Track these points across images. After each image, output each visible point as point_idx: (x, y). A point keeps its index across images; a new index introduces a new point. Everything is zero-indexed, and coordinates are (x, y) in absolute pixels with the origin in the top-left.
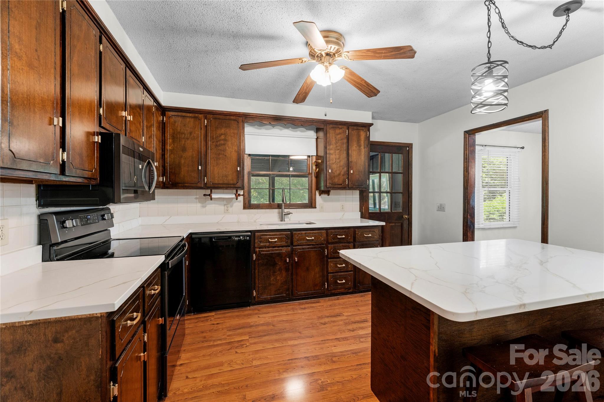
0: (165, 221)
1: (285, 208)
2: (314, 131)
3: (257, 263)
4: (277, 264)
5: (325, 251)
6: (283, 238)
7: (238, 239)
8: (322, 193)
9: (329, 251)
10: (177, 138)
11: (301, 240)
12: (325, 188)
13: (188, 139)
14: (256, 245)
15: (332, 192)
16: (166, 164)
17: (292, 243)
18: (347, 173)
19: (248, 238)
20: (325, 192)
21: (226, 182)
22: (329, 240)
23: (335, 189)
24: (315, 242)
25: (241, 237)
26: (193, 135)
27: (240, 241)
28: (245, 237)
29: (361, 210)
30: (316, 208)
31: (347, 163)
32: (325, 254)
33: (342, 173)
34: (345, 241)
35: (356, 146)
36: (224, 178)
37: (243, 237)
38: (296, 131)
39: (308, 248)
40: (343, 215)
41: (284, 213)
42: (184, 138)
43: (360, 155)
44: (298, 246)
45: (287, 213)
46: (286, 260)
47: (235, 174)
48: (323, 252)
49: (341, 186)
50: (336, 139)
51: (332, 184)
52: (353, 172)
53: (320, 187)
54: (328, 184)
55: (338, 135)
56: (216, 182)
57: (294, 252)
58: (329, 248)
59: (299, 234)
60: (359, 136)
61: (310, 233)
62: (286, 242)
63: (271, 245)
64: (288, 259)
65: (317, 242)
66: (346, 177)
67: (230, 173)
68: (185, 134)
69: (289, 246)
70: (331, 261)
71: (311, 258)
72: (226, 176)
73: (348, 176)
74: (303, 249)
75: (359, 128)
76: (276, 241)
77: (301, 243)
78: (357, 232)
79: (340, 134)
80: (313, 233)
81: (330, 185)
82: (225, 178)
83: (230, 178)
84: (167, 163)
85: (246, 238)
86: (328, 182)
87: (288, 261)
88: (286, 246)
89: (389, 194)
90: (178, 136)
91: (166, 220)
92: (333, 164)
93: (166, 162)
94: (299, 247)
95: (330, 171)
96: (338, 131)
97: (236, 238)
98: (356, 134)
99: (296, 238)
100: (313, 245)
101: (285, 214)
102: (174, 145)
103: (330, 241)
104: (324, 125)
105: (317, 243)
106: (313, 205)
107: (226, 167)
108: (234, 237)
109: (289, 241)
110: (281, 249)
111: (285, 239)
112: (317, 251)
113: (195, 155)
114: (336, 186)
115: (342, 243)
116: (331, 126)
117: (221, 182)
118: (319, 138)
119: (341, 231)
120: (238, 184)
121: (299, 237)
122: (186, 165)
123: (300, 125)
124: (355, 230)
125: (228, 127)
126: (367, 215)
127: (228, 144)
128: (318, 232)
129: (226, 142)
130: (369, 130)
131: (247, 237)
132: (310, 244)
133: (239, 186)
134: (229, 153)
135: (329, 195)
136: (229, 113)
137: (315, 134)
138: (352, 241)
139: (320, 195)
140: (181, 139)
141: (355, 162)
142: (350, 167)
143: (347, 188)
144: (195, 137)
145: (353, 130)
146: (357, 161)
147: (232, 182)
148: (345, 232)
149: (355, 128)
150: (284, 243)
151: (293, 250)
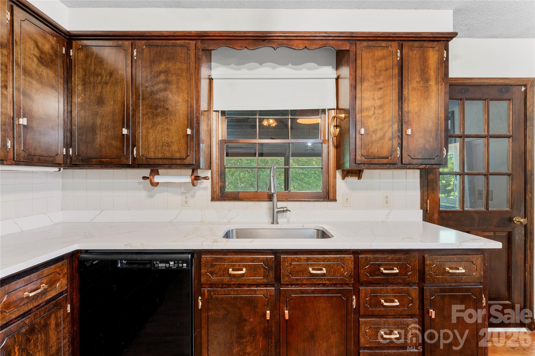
0: (95, 218)
1: (278, 201)
2: (333, 67)
3: (204, 315)
4: (246, 320)
5: (352, 301)
6: (260, 269)
7: (166, 267)
8: (347, 173)
9: (361, 301)
10: (90, 83)
11: (297, 273)
12: (353, 164)
13: (107, 83)
14: (203, 279)
15: (366, 173)
16: (74, 127)
17: (278, 278)
18: (400, 134)
19: (185, 265)
20: (352, 173)
21: (168, 155)
22: (361, 275)
23: (372, 166)
24: (328, 280)
25: (172, 263)
26: (114, 77)
27: (169, 270)
28: (178, 263)
29: (423, 206)
30: (335, 200)
31: (399, 114)
32: (352, 305)
33: (389, 135)
34: (400, 281)
35: (418, 80)
36: (164, 148)
37: (175, 263)
38: (300, 69)
39: (314, 292)
40: (388, 214)
41: (276, 210)
42: (100, 83)
43: (427, 99)
44: (292, 285)
45: (282, 209)
46: (265, 314)
47: (183, 141)
48: (347, 301)
49: (385, 161)
50: (376, 70)
51: (367, 157)
52: (412, 132)
53: (344, 164)
54: (358, 158)
55: (378, 60)
56: (152, 155)
57: (282, 298)
58: (362, 295)
59: (293, 260)
60: (424, 61)
61: (318, 258)
62: (264, 276)
63: (234, 281)
64: (268, 312)
65: (332, 279)
66: (396, 142)
67: (174, 139)
68: (102, 76)
69: (272, 285)
70: (365, 322)
71: (319, 313)
72: (169, 145)
73: (400, 142)
74: (302, 292)
75: (425, 44)
76: (243, 274)
77: (297, 280)
78: (428, 262)
79: (384, 58)
80: (324, 260)
81: (363, 158)
82: (167, 149)
83: (175, 148)
84: (75, 125)
85: (180, 265)
86: (359, 153)
87: (268, 318)
88: (266, 285)
89: (458, 176)
90: (92, 79)
91: (96, 216)
92: (369, 117)
93: (73, 125)
94: (293, 288)
95: (363, 131)
96: (379, 53)
97: (161, 265)
98: (418, 56)
99: (285, 268)
100: (324, 285)
101: (278, 212)
102: (85, 95)
103: (363, 279)
104: (351, 44)
105: (334, 282)
106: (331, 197)
107: (167, 129)
108: (158, 262)
109: (272, 274)
110: (255, 291)
111: (262, 270)
112: (334, 299)
113: (117, 111)
114: (376, 161)
115: (392, 284)
116: (365, 43)
117: (160, 156)
118: (341, 76)
119: (390, 257)
120: (189, 158)
121: (292, 267)
122: (104, 127)
123: (302, 46)
124: (424, 257)
125: (172, 58)
126: (436, 216)
127: (171, 89)
128: (335, 258)
129: (168, 85)
130: (447, 49)
131: (182, 263)
132: (319, 282)
133: (191, 163)
134: (173, 104)
135: (360, 177)
136: (172, 34)
137: (335, 71)
138: (417, 281)
139: (343, 178)
140: (96, 85)
141: (416, 113)
142: (405, 122)
143: (399, 164)
144: (119, 80)
145: (411, 48)
146: (420, 110)
147: (177, 155)
148: (399, 259)
149: (416, 44)
150: (259, 278)
151: (279, 293)
